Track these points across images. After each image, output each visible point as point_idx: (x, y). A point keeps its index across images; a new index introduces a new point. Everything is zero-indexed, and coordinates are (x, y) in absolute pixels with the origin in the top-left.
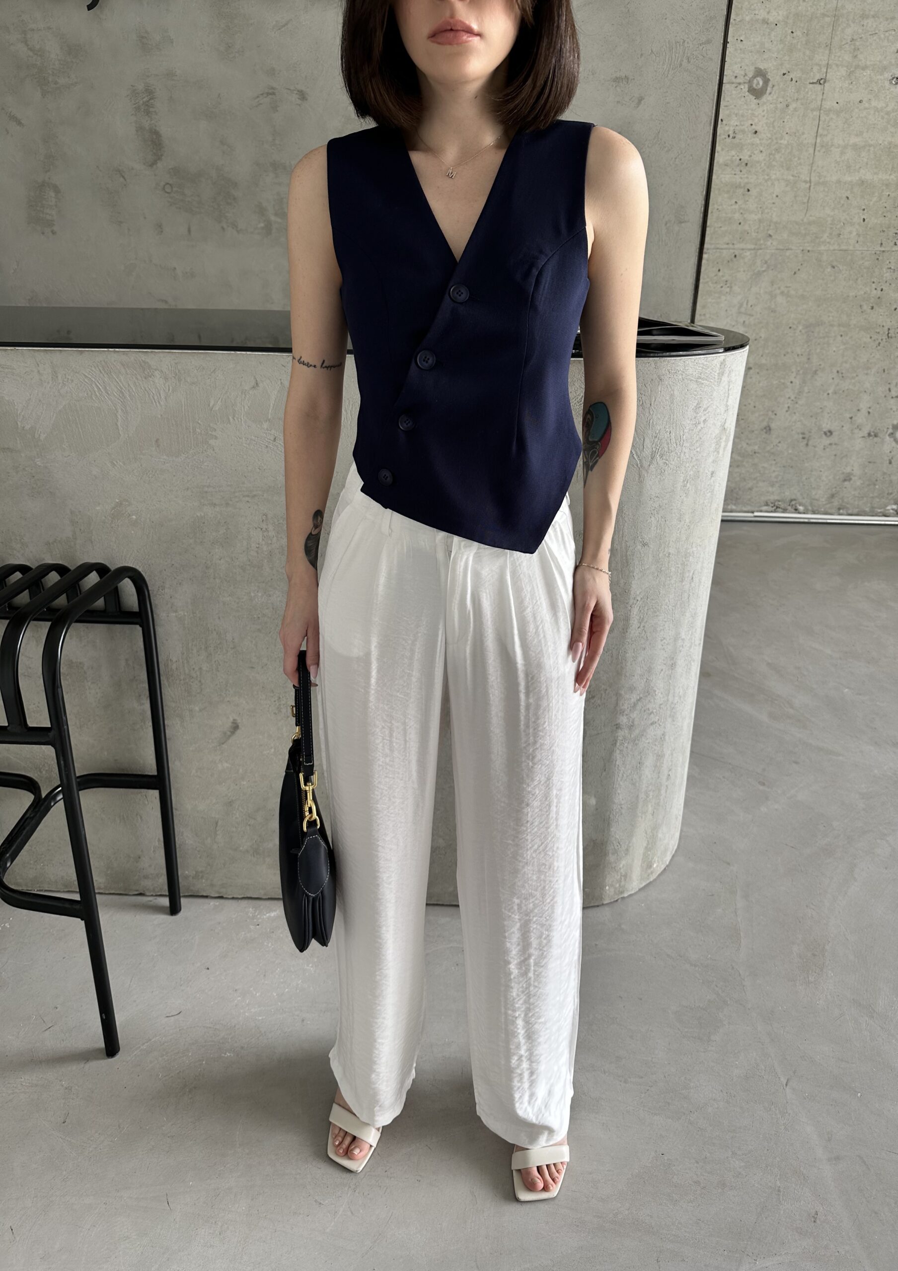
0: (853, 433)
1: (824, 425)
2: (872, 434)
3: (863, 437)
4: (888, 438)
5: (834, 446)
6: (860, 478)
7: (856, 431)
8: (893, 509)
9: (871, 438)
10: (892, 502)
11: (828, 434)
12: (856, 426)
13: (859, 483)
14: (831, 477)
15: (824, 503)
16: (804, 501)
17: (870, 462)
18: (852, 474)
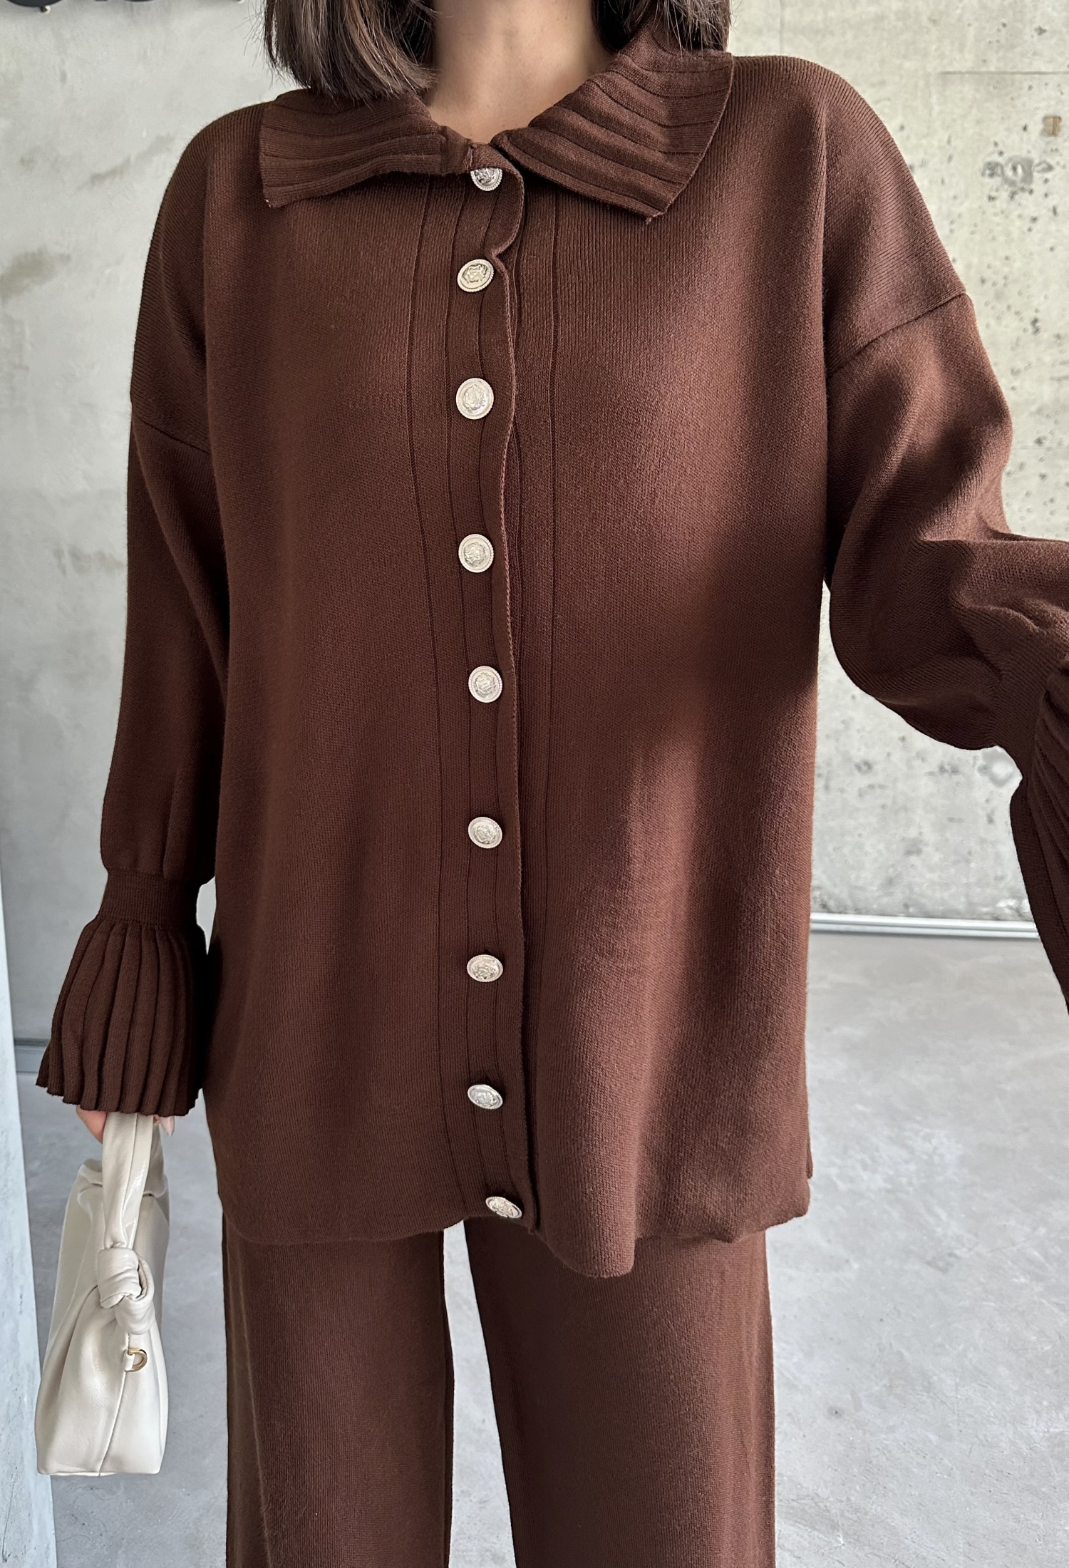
0: (910, 766)
1: (853, 752)
2: (947, 767)
3: (931, 774)
4: (977, 776)
5: (878, 791)
6: (937, 850)
7: (917, 763)
8: (1011, 908)
9: (946, 775)
10: (1007, 894)
11: (864, 768)
12: (914, 754)
13: (936, 858)
14: (881, 847)
15: (877, 894)
16: (836, 891)
17: (951, 820)
18: (921, 841)
